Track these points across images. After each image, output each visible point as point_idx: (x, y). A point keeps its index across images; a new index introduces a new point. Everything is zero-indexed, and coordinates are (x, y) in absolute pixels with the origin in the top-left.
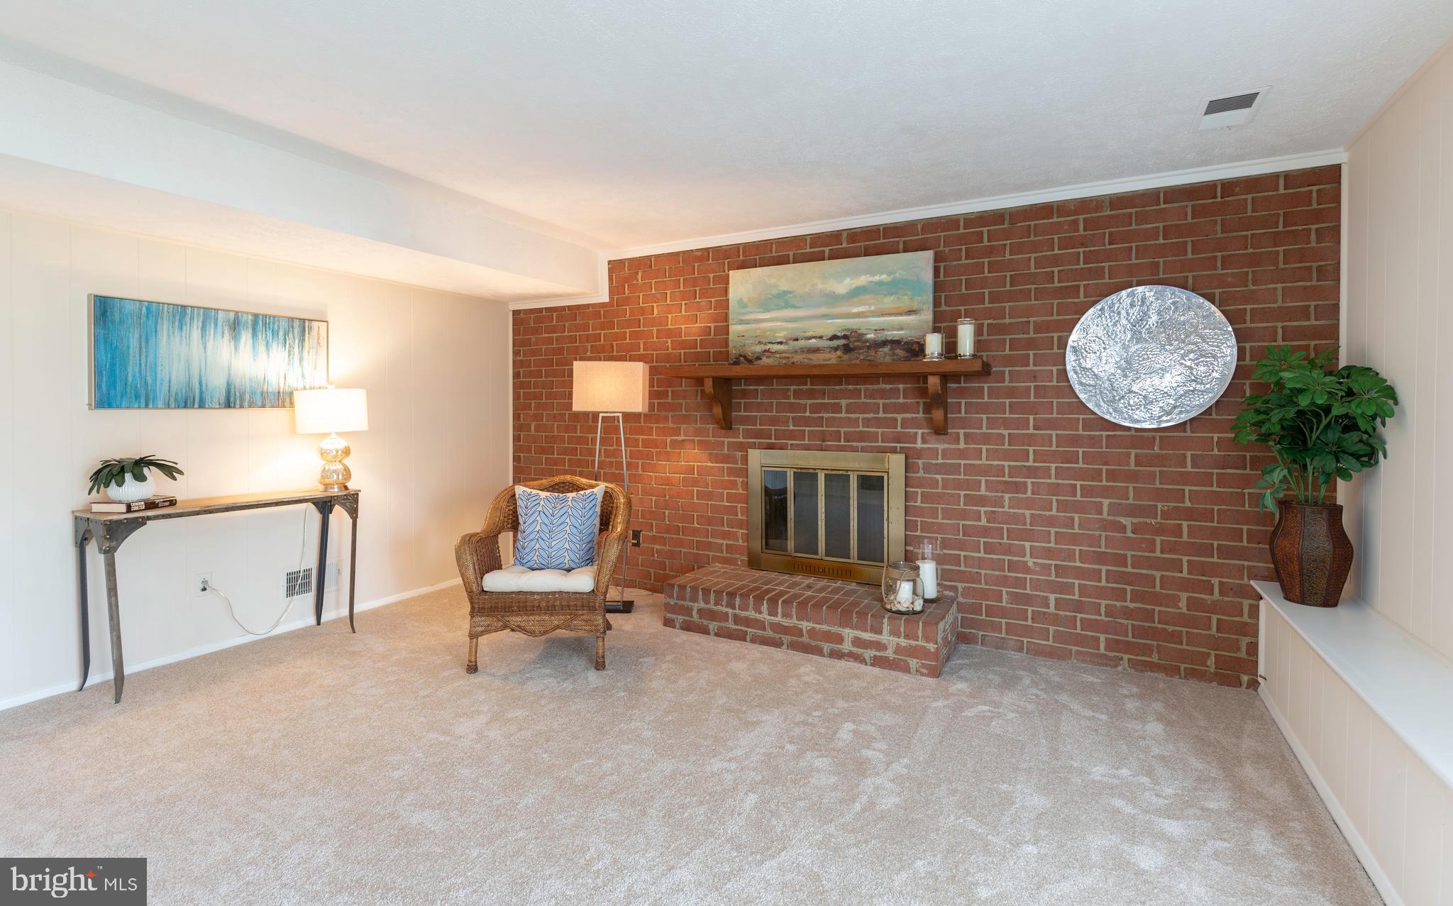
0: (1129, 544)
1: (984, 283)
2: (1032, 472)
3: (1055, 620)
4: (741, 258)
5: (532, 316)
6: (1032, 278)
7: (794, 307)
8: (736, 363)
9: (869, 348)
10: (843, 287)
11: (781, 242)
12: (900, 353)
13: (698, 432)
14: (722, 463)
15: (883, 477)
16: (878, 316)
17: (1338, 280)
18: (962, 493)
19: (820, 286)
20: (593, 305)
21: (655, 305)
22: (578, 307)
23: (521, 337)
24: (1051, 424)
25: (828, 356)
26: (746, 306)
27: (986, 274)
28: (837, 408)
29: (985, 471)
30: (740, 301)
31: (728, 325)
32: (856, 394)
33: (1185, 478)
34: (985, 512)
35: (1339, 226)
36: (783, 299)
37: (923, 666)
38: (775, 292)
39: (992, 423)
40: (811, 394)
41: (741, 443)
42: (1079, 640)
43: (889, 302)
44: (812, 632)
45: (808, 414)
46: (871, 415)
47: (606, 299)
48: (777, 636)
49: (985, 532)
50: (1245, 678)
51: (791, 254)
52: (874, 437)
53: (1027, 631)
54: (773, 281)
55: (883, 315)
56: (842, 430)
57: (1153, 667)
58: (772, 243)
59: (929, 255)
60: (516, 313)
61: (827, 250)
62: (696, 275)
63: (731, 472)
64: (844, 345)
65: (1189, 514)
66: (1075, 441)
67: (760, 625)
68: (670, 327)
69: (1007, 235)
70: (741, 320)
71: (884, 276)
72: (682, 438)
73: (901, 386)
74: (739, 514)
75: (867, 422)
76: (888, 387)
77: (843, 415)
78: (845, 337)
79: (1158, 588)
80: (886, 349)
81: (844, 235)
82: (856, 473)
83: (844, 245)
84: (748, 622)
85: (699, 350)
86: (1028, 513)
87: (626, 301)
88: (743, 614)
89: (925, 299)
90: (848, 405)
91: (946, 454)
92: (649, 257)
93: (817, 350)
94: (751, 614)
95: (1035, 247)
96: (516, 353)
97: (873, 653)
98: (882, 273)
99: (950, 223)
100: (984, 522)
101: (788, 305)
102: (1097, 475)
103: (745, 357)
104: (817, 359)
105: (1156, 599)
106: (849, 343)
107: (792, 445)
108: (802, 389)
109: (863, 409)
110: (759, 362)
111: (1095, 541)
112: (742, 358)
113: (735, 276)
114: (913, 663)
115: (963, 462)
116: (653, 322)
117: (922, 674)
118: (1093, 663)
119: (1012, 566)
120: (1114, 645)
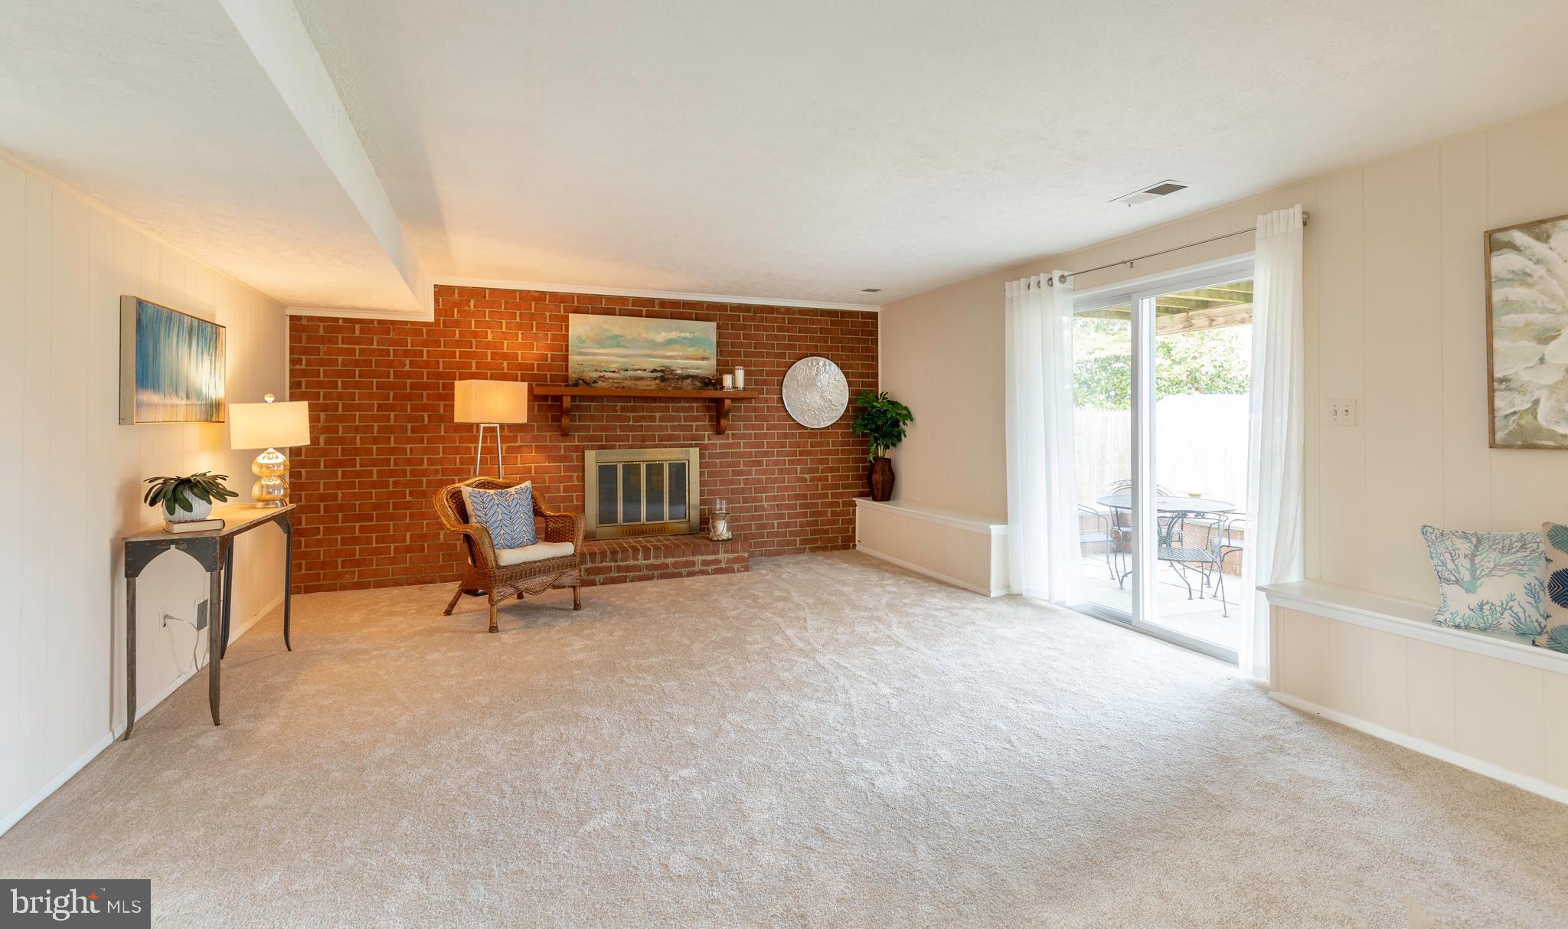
0: (808, 488)
1: (741, 345)
2: (766, 454)
3: (778, 535)
4: (576, 304)
5: (322, 324)
6: (765, 346)
7: (623, 346)
8: (576, 385)
9: (678, 379)
10: (661, 337)
11: (609, 298)
12: (698, 384)
13: (535, 439)
14: (559, 462)
15: (685, 464)
16: (684, 359)
17: (878, 362)
18: (730, 469)
19: (644, 335)
20: (413, 323)
21: (489, 331)
22: (393, 322)
23: (303, 344)
24: (775, 427)
25: (649, 383)
26: (585, 342)
27: (742, 340)
28: (652, 418)
29: (741, 455)
30: (579, 338)
31: (568, 355)
32: (666, 409)
33: (829, 452)
34: (743, 479)
35: (877, 339)
36: (616, 341)
37: (742, 567)
38: (609, 334)
39: (746, 427)
40: (634, 409)
41: (577, 446)
42: (789, 543)
43: (691, 351)
44: (675, 565)
45: (631, 423)
46: (677, 423)
47: (431, 319)
48: (650, 573)
49: (743, 491)
50: (851, 544)
51: (617, 308)
52: (678, 438)
53: (764, 544)
54: (607, 326)
55: (687, 359)
56: (656, 434)
57: (818, 549)
58: (602, 298)
59: (714, 324)
60: (292, 317)
61: (644, 309)
62: (533, 311)
63: (566, 469)
64: (661, 376)
65: (831, 470)
66: (786, 436)
67: (638, 568)
68: (505, 350)
69: (753, 319)
70: (580, 352)
71: (687, 334)
72: (518, 444)
73: (695, 405)
74: (575, 501)
75: (674, 428)
76: (687, 405)
77: (657, 424)
78: (662, 371)
79: (820, 509)
80: (689, 381)
81: (657, 302)
82: (668, 462)
83: (657, 308)
84: (628, 569)
85: (535, 372)
86: (764, 477)
87: (457, 324)
88: (624, 564)
89: (712, 352)
90: (660, 417)
91: (722, 446)
92: (484, 289)
93: (642, 379)
94: (631, 562)
95: (766, 329)
96: (293, 362)
97: (713, 567)
98: (686, 332)
99: (721, 307)
100: (742, 485)
101: (619, 345)
102: (794, 454)
103: (583, 380)
104: (642, 385)
105: (819, 514)
106: (665, 375)
107: (619, 445)
108: (627, 406)
109: (671, 419)
110: (596, 385)
111: (794, 488)
112: (581, 381)
113: (573, 318)
114: (736, 566)
115: (730, 451)
116: (488, 345)
117: (741, 572)
118: (794, 553)
119: (756, 509)
120: (803, 542)
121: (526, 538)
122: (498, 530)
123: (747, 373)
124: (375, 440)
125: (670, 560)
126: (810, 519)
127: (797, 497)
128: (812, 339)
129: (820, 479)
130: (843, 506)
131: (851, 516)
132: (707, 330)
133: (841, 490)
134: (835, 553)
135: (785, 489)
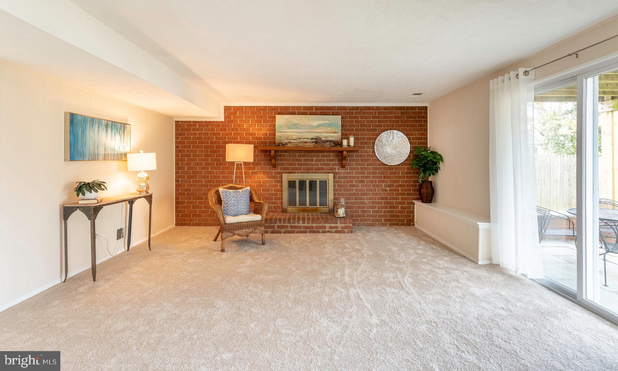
0: (388, 194)
1: (354, 126)
2: (366, 177)
3: (372, 216)
4: (279, 111)
5: (186, 124)
6: (366, 126)
7: (299, 128)
8: (279, 145)
9: (323, 142)
10: (315, 123)
11: (293, 108)
12: (332, 144)
13: (262, 169)
14: (272, 179)
15: (327, 181)
16: (325, 133)
17: (427, 132)
18: (349, 184)
19: (308, 123)
20: (217, 122)
21: (245, 124)
22: (209, 122)
23: (180, 132)
24: (371, 164)
25: (310, 144)
26: (282, 127)
27: (354, 123)
28: (312, 160)
29: (354, 177)
30: (280, 125)
31: (275, 133)
32: (318, 156)
33: (400, 177)
34: (355, 189)
35: (427, 120)
36: (296, 126)
37: (349, 231)
38: (292, 123)
39: (356, 164)
40: (304, 156)
41: (279, 172)
42: (378, 220)
43: (329, 129)
44: (317, 227)
45: (302, 162)
46: (323, 162)
47: (223, 120)
48: (305, 230)
49: (355, 194)
50: (412, 223)
51: (297, 111)
52: (324, 169)
53: (366, 220)
54: (292, 120)
55: (327, 133)
56: (314, 167)
57: (394, 224)
58: (290, 108)
59: (340, 117)
60: (176, 122)
61: (308, 111)
62: (262, 115)
63: (275, 181)
64: (315, 141)
65: (401, 186)
66: (376, 169)
67: (299, 227)
68: (251, 132)
69: (360, 113)
70: (280, 131)
71: (327, 122)
72: (256, 171)
73: (331, 154)
74: (279, 195)
75: (322, 164)
76: (328, 154)
77: (314, 162)
78: (316, 139)
79: (395, 205)
80: (328, 143)
81: (314, 108)
82: (319, 180)
83: (314, 111)
84: (295, 227)
85: (263, 140)
86: (365, 188)
87: (232, 121)
88: (293, 225)
89: (339, 129)
90: (316, 159)
91: (344, 173)
92: (242, 107)
93: (307, 142)
94: (297, 224)
95: (366, 118)
96: (176, 138)
97: (335, 230)
98: (327, 121)
99: (345, 108)
100: (354, 192)
101: (297, 128)
102: (381, 177)
103: (282, 144)
104: (307, 145)
105: (394, 207)
106: (317, 141)
107: (297, 172)
108: (301, 154)
109: (320, 160)
110: (287, 145)
111: (381, 194)
112: (280, 144)
113: (278, 117)
114: (346, 230)
115: (349, 175)
116: (244, 130)
117: (349, 233)
118: (381, 226)
119: (362, 203)
120: (385, 220)
121: (244, 211)
122: (232, 207)
123: (355, 139)
124: (204, 168)
125: (314, 225)
126: (389, 210)
127: (383, 198)
128: (390, 121)
129: (395, 190)
130: (407, 204)
131: (412, 209)
132: (338, 119)
133: (406, 196)
134: (403, 227)
135: (377, 194)
